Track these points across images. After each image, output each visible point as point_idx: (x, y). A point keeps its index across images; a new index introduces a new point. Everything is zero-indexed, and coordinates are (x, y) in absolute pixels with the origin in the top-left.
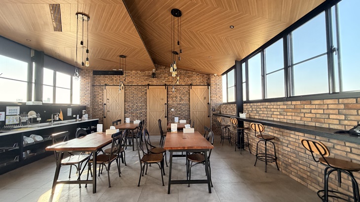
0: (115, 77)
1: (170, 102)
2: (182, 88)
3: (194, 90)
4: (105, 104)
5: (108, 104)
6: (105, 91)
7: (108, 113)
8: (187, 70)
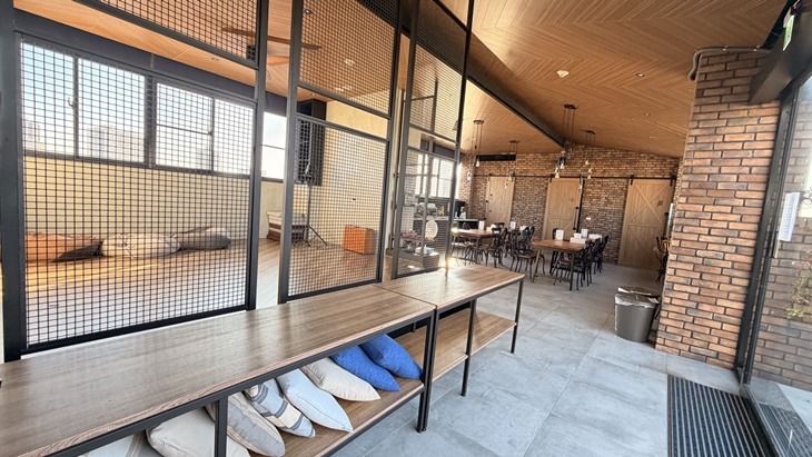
0: (504, 164)
1: (586, 205)
2: (612, 181)
3: (638, 187)
4: (487, 202)
5: (490, 201)
6: (489, 183)
8: (627, 151)
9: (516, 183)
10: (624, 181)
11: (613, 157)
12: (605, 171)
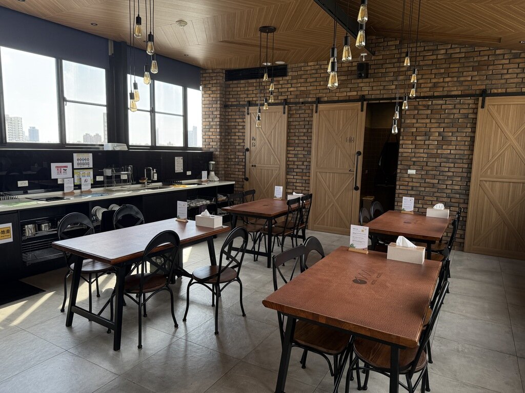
1: (406, 149)
3: (493, 111)
4: (247, 150)
5: (253, 149)
6: (248, 117)
7: (254, 171)
8: (472, 45)
9: (290, 116)
10: (469, 101)
11: (449, 58)
12: (435, 85)
